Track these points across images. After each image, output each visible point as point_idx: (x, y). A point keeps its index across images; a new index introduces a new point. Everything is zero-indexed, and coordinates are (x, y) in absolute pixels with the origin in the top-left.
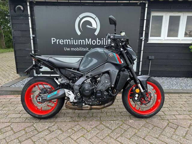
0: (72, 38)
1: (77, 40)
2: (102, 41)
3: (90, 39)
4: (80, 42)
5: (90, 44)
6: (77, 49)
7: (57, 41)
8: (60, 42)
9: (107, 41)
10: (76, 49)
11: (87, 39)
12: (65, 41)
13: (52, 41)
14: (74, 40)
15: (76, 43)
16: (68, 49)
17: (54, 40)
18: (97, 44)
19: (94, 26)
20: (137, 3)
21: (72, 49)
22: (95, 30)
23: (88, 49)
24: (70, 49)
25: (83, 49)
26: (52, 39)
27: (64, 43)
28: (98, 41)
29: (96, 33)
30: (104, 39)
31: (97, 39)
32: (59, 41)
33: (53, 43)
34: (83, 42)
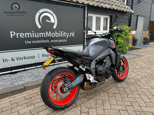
0: (33, 32)
1: (38, 33)
2: (60, 33)
3: (50, 32)
4: (41, 34)
5: (50, 36)
6: (39, 42)
7: (17, 34)
8: (21, 35)
9: (63, 33)
10: (37, 42)
11: (47, 32)
12: (26, 34)
13: (11, 35)
14: (35, 33)
15: (37, 36)
16: (30, 42)
17: (13, 34)
18: (56, 36)
19: (52, 20)
20: (80, 6)
21: (34, 42)
22: (53, 24)
23: (48, 40)
24: (32, 42)
25: (44, 41)
26: (11, 32)
27: (24, 36)
28: (56, 34)
29: (55, 27)
30: (61, 32)
31: (56, 32)
32: (19, 35)
33: (12, 37)
34: (44, 34)
